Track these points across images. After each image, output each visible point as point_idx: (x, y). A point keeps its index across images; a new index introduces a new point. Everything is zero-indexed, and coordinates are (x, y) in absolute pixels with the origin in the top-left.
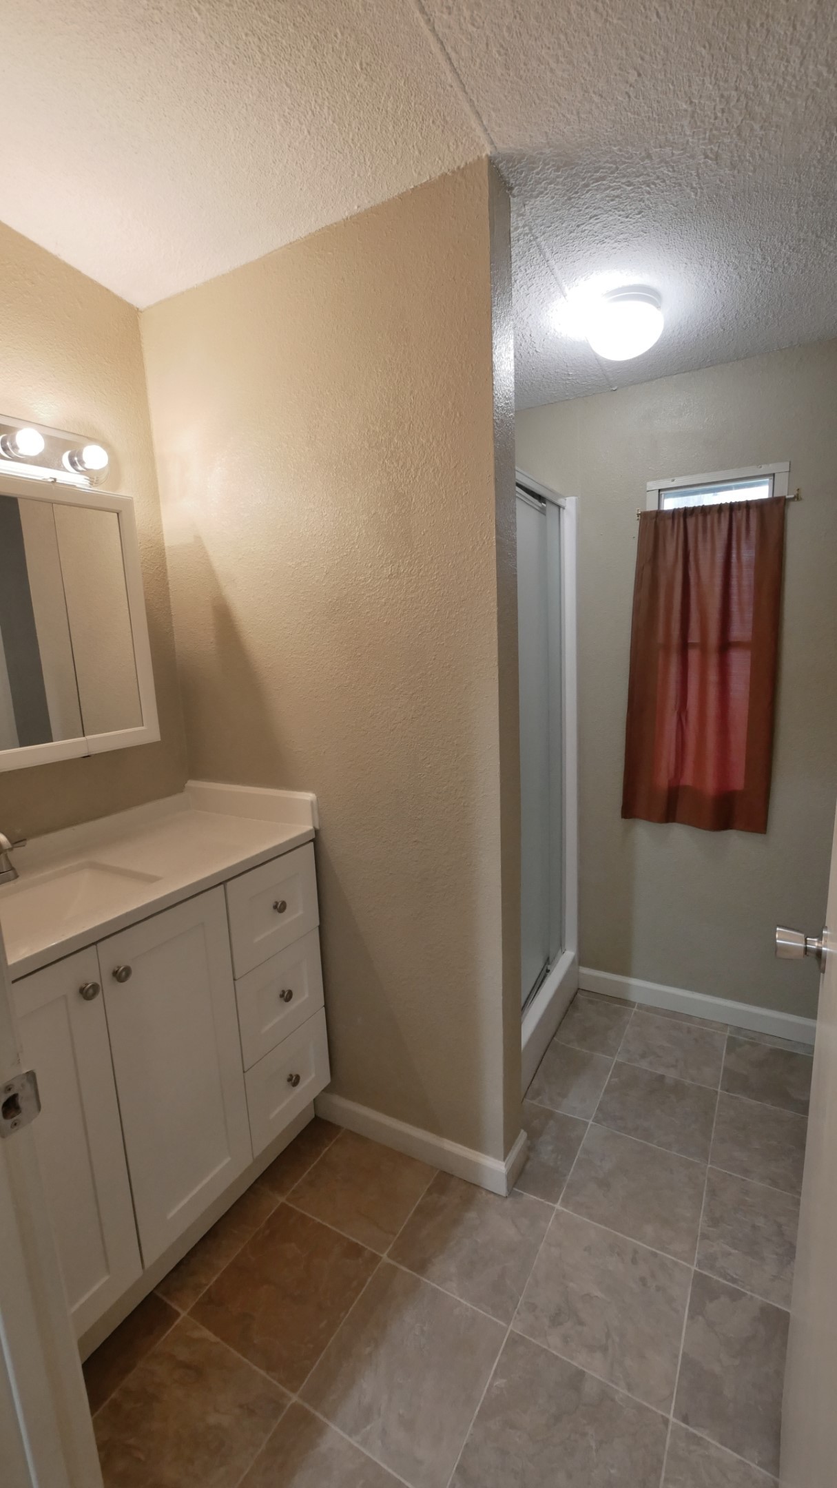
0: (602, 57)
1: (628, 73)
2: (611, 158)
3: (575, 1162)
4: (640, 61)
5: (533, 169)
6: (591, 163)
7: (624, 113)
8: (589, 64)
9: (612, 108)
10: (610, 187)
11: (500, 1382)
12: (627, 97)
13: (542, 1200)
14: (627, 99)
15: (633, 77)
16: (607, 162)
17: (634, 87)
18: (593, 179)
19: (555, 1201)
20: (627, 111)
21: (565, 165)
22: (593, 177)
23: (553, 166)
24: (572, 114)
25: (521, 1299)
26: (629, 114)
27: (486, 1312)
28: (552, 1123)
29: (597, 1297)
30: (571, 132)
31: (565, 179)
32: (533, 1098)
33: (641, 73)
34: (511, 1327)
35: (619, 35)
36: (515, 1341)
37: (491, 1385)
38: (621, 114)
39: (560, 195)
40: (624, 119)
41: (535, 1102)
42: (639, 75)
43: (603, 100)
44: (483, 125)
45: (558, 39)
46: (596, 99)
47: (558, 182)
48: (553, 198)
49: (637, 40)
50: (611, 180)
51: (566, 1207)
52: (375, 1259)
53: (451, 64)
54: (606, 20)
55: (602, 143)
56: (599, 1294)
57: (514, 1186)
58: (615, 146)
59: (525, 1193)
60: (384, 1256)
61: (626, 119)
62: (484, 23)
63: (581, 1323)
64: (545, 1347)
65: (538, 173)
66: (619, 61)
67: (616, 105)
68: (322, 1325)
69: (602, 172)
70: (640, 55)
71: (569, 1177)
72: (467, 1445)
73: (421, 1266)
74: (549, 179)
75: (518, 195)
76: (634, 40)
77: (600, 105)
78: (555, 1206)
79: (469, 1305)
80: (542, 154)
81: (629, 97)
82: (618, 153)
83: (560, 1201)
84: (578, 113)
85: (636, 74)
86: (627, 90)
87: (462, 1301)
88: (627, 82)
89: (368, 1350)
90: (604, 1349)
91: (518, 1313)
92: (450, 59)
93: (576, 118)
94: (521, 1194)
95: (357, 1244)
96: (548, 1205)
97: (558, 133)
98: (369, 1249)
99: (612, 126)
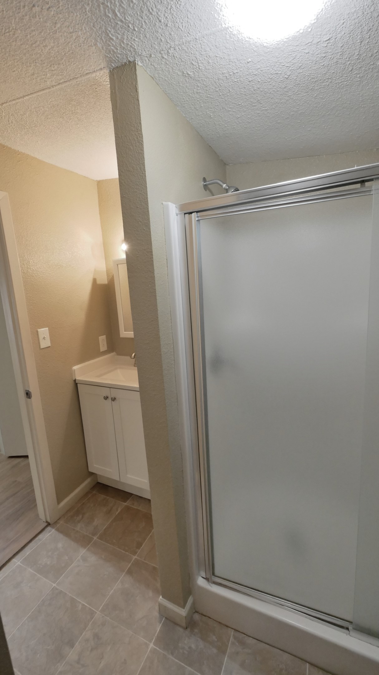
0: (34, 27)
1: (36, 12)
2: (96, 9)
3: (183, 664)
4: (26, 8)
5: (113, 51)
6: (103, 21)
7: (61, 8)
8: (41, 33)
9: (61, 16)
10: (120, 5)
11: (80, 607)
12: (50, 9)
13: (156, 635)
14: (51, 9)
15: (36, 9)
16: (100, 11)
17: (42, 7)
18: (115, 18)
19: (154, 644)
20: (59, 7)
21: (108, 35)
22: (114, 18)
23: (109, 41)
24: (72, 36)
25: (108, 618)
26: (60, 5)
27: (106, 601)
28: (215, 651)
29: (101, 663)
30: (84, 35)
31: (119, 34)
32: (235, 638)
33: (32, 5)
34: (98, 612)
35: (19, 22)
36: (92, 613)
37: (80, 603)
38: (62, 9)
39: (132, 36)
40: (65, 7)
41: (232, 639)
42: (34, 6)
43: (57, 22)
44: (93, 72)
45: (36, 47)
46: (58, 25)
47: (122, 38)
48: (134, 40)
49: (16, 12)
50: (114, 6)
51: (150, 651)
52: (135, 553)
53: (66, 81)
54: (16, 29)
55: (87, 17)
56: (102, 665)
57: (166, 618)
58: (86, 9)
59: (161, 625)
60: (136, 557)
61: (64, 6)
62: (44, 72)
63: (92, 650)
64: (87, 629)
65: (117, 49)
66: (31, 18)
67: (58, 14)
68: (114, 541)
69: (109, 13)
70: (23, 8)
71: (171, 657)
72: (66, 594)
73: (130, 572)
74: (120, 43)
75: (135, 58)
76: (17, 14)
77: (62, 23)
78: (152, 644)
79: (110, 594)
80: (103, 48)
81: (49, 8)
82: (90, 5)
83: (155, 647)
84: (71, 33)
85: (34, 8)
86: (46, 11)
87: (113, 590)
88: (41, 11)
89: (103, 557)
90: (78, 662)
91: (103, 617)
92: (65, 82)
93: (74, 34)
94: (161, 623)
95: (142, 546)
96: (153, 639)
97: (87, 41)
98: (139, 551)
99: (72, 14)
